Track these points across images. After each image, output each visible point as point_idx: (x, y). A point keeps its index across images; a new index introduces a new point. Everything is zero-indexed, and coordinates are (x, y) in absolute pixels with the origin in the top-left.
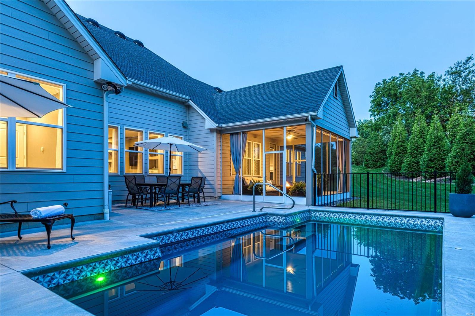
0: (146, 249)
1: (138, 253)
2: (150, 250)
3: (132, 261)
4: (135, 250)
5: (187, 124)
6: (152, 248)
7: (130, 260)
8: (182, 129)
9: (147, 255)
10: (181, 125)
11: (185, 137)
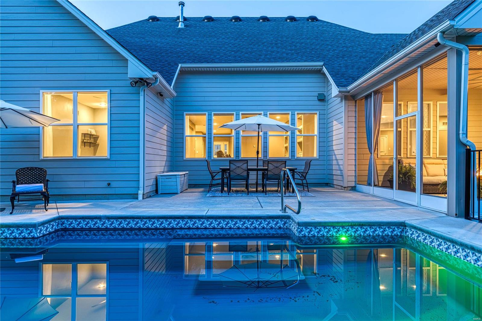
0: (22, 227)
1: (13, 229)
2: (26, 228)
3: (7, 234)
4: (11, 226)
5: (325, 96)
6: (28, 227)
7: (6, 234)
8: (318, 103)
9: (22, 232)
10: (316, 98)
11: (322, 112)
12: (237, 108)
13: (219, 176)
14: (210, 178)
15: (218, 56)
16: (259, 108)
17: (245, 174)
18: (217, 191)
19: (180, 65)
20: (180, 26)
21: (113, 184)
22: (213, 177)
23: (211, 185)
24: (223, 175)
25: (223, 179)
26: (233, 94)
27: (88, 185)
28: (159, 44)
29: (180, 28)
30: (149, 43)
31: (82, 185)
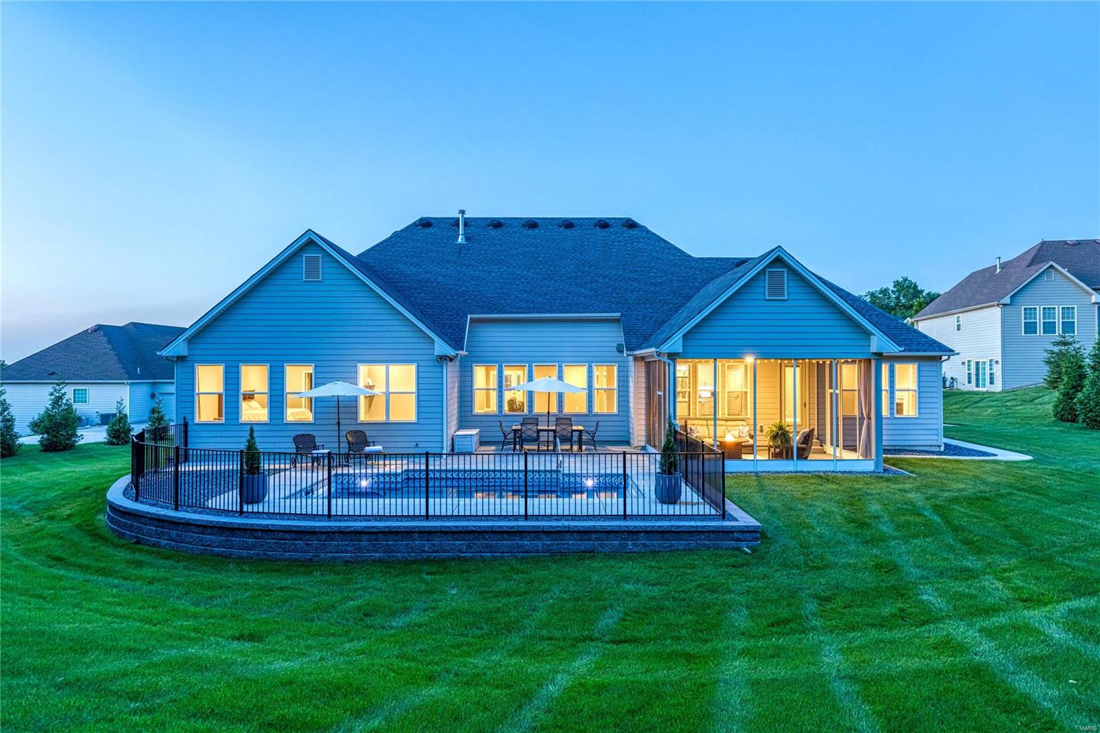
8: (617, 354)
10: (615, 349)
11: (622, 364)
12: (530, 359)
13: (512, 435)
14: (503, 438)
15: (509, 301)
16: (553, 359)
17: (535, 435)
18: (509, 449)
19: (469, 316)
20: (460, 240)
21: (420, 445)
22: (505, 437)
23: (504, 444)
24: (515, 435)
25: (515, 439)
26: (525, 344)
27: (398, 445)
28: (440, 279)
29: (460, 244)
30: (428, 275)
31: (393, 445)
